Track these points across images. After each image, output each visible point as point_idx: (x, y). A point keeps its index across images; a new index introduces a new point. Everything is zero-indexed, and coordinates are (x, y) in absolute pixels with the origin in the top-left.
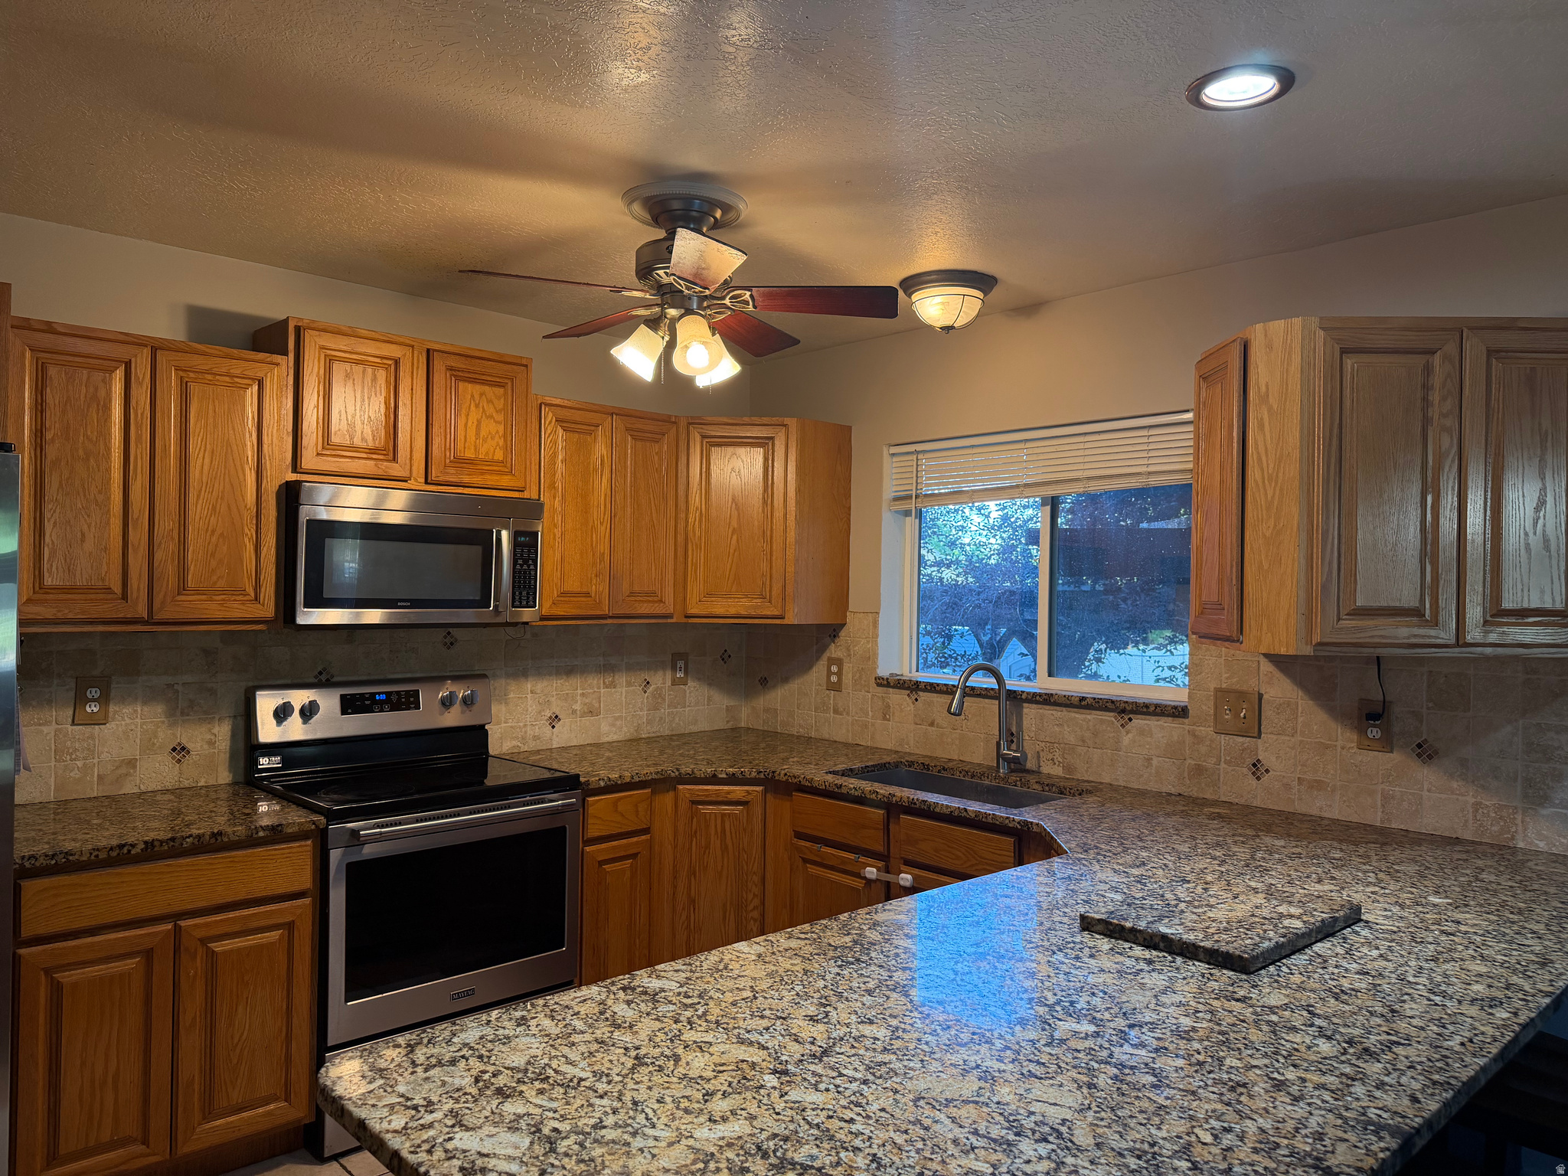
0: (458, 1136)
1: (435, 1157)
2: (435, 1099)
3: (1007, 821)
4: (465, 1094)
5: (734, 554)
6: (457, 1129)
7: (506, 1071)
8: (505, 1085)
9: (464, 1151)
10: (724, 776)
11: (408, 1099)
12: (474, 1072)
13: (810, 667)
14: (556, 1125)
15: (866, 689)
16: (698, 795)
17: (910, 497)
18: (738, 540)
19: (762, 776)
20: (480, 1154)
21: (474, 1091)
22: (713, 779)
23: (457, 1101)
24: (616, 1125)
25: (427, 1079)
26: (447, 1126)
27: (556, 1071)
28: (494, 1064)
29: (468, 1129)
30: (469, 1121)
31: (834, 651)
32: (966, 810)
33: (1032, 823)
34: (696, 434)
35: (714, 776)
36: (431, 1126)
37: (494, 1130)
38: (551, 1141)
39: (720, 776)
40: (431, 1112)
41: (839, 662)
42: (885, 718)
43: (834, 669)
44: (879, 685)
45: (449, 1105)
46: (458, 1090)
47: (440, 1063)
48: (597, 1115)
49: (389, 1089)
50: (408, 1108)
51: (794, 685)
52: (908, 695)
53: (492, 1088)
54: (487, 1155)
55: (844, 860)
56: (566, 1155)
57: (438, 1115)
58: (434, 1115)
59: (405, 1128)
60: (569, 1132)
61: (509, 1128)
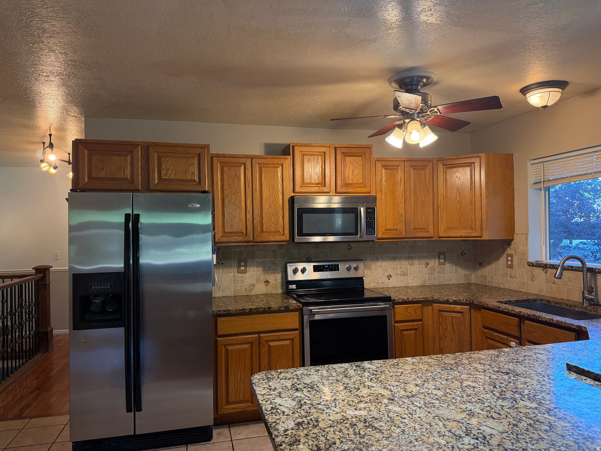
0: (277, 399)
1: (267, 403)
2: (277, 388)
3: (571, 325)
4: (287, 388)
5: (458, 212)
6: (278, 397)
7: (303, 384)
8: (300, 388)
9: (276, 403)
10: (452, 301)
11: (270, 387)
12: (293, 383)
13: (500, 258)
14: (306, 401)
15: (524, 267)
16: (442, 308)
17: (541, 182)
18: (460, 206)
19: (468, 302)
20: (280, 405)
21: (289, 388)
22: (447, 302)
23: (283, 389)
24: (325, 405)
25: (279, 382)
26: (276, 396)
27: (317, 386)
28: (300, 381)
29: (281, 397)
30: (282, 395)
31: (509, 251)
32: (552, 319)
33: (582, 327)
34: (441, 164)
35: (448, 301)
36: (271, 395)
37: (288, 399)
38: (302, 405)
39: (450, 301)
40: (274, 391)
41: (511, 256)
42: (532, 280)
43: (509, 258)
44: (529, 265)
45: (281, 390)
46: (285, 387)
47: (286, 379)
48: (320, 401)
49: (267, 383)
50: (269, 389)
51: (493, 266)
52: (543, 270)
53: (295, 388)
54: (281, 405)
55: (502, 339)
56: (304, 410)
57: (275, 392)
58: (274, 392)
59: (264, 394)
60: (309, 404)
61: (292, 399)
